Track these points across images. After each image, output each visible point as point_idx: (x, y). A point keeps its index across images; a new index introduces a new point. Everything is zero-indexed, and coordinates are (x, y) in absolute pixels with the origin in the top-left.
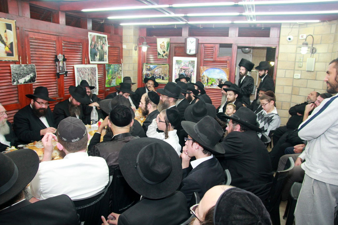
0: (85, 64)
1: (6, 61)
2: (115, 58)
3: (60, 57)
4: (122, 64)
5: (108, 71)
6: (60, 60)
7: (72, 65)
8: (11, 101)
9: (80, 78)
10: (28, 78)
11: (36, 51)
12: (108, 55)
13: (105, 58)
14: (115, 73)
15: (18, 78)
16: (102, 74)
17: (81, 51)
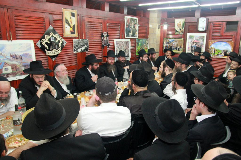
0: (122, 39)
1: (70, 37)
2: (144, 34)
3: (105, 34)
4: (148, 38)
5: (138, 44)
6: (105, 36)
7: (113, 40)
8: (72, 64)
9: (118, 48)
10: (83, 48)
11: (89, 30)
12: (139, 32)
13: (136, 34)
14: (143, 45)
15: (77, 48)
16: (134, 46)
17: (119, 29)
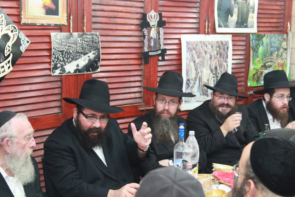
0: (205, 33)
1: (42, 25)
2: (274, 21)
3: (153, 18)
4: (289, 33)
5: (256, 50)
6: (151, 24)
7: (178, 36)
8: (47, 110)
9: (192, 63)
10: (83, 62)
11: (104, 5)
12: (258, 14)
13: (250, 20)
14: (271, 54)
15: (64, 61)
16: (242, 57)
17: (198, 4)
